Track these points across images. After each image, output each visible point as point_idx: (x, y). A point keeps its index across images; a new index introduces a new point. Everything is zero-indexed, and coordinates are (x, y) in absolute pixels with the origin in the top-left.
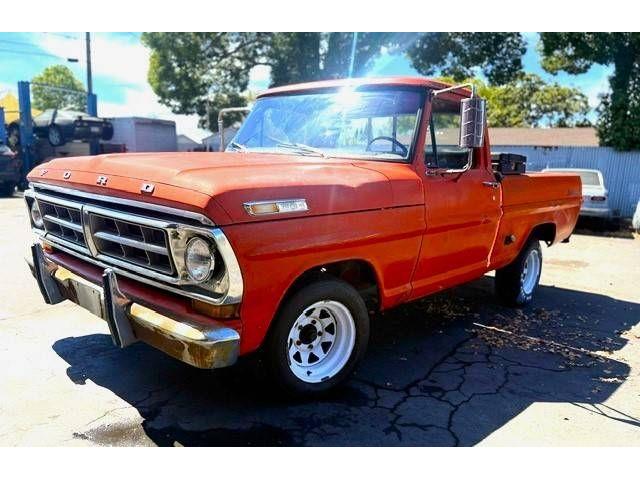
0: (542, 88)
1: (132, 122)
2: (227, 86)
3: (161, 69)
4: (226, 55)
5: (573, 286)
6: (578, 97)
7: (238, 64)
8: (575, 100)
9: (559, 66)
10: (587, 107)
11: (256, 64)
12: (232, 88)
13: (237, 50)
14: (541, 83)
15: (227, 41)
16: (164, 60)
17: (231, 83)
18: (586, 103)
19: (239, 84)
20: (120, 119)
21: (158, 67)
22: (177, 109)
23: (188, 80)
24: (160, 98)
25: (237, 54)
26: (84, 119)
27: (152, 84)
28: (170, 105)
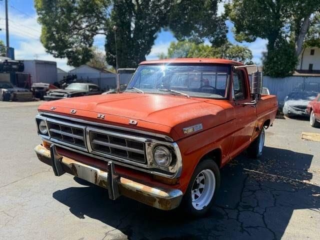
0: (231, 46)
1: (34, 62)
2: (82, 44)
3: (48, 35)
4: (81, 29)
5: (273, 145)
6: (247, 51)
7: (87, 33)
8: (246, 52)
9: (243, 38)
10: (252, 56)
11: (97, 33)
12: (85, 45)
13: (87, 26)
14: (231, 44)
15: (81, 22)
16: (49, 31)
17: (84, 43)
18: (251, 54)
19: (88, 43)
20: (27, 61)
21: (46, 34)
22: (56, 55)
23: (62, 41)
24: (47, 50)
25: (87, 29)
26: (8, 61)
27: (42, 43)
28: (53, 54)
